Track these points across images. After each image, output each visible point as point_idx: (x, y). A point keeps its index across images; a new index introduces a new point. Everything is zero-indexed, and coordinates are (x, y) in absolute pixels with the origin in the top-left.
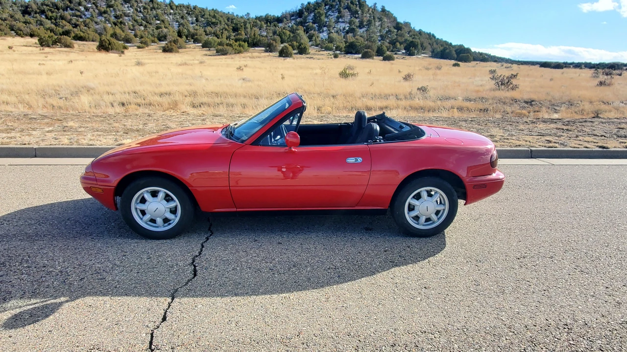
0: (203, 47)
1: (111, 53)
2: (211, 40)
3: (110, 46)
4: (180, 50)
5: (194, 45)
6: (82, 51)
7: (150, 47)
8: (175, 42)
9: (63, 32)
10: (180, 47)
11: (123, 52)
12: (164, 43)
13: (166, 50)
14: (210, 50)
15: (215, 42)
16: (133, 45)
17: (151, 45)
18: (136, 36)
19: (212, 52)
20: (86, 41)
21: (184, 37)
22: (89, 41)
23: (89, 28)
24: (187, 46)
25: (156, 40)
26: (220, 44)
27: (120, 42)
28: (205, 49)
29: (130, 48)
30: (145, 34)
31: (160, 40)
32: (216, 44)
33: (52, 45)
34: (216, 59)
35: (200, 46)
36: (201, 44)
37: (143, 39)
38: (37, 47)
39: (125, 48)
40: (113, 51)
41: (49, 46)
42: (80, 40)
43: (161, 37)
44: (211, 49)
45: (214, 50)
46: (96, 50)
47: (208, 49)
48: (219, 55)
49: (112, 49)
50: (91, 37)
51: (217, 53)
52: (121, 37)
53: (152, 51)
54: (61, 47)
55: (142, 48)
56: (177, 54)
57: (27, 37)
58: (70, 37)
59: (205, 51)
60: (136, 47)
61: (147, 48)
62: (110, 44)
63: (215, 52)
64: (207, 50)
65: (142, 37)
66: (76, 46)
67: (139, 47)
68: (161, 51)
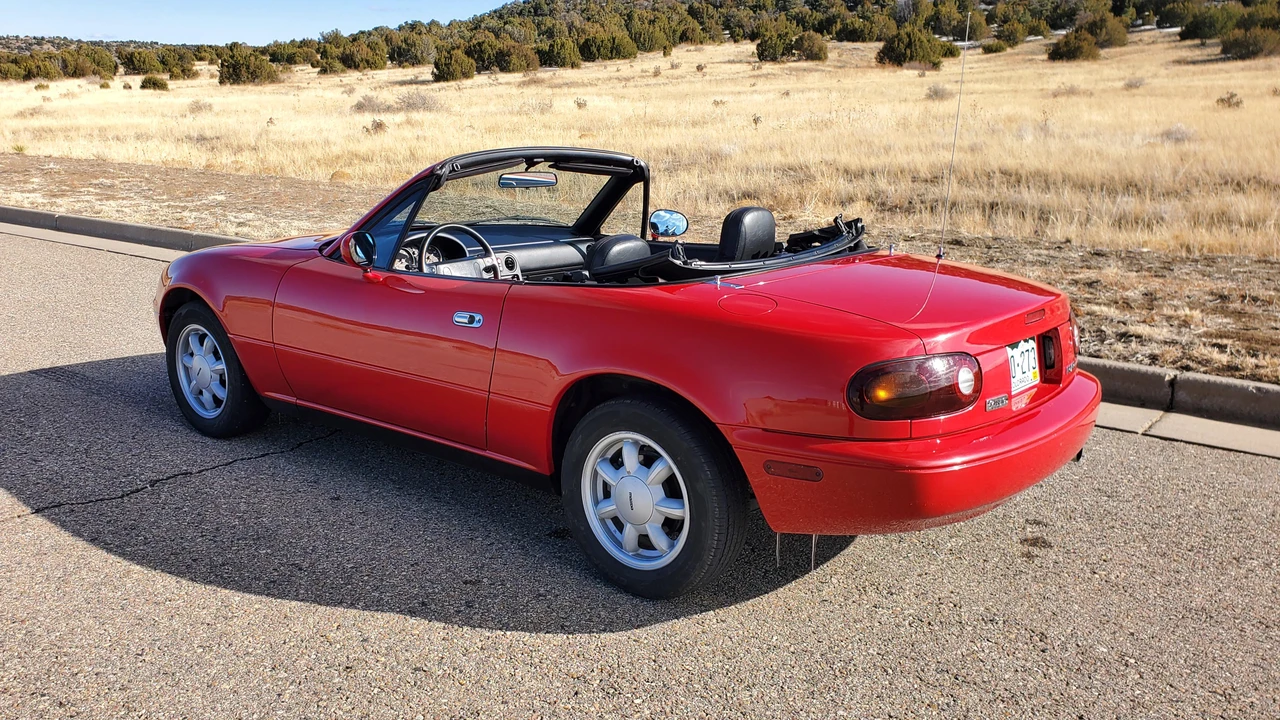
0: (1183, 36)
1: (907, 69)
2: (1219, 15)
3: (908, 52)
4: (1103, 52)
5: (1157, 32)
6: (840, 67)
7: (1019, 48)
8: (1094, 28)
9: (821, 23)
10: (1108, 43)
11: (936, 66)
12: (1064, 32)
13: (1057, 54)
14: (1203, 44)
15: (1230, 18)
16: (978, 43)
17: (1023, 41)
18: (990, 19)
19: (1209, 51)
20: (864, 41)
21: (1132, 11)
22: (871, 40)
23: (883, 6)
24: (1134, 37)
25: (1043, 24)
26: (1245, 23)
27: (944, 39)
28: (1188, 42)
29: (962, 52)
30: (1016, 12)
31: (1055, 26)
32: (1230, 24)
33: (783, 54)
34: (1202, 73)
35: (1174, 34)
36: (1178, 30)
37: (1006, 26)
38: (749, 63)
39: (951, 53)
40: (913, 63)
41: (774, 59)
42: (849, 40)
43: (1061, 17)
44: (1208, 41)
45: (1217, 45)
46: (874, 62)
47: (1197, 41)
48: (1229, 59)
49: (911, 59)
50: (876, 31)
51: (1224, 51)
52: (949, 25)
53: (1020, 57)
54: (799, 60)
55: (995, 51)
56: (1085, 64)
57: (744, 42)
58: (829, 33)
59: (1188, 50)
60: (980, 50)
61: (1009, 50)
62: (909, 45)
63: (1218, 50)
64: (1197, 46)
65: (1005, 20)
66: (833, 55)
67: (988, 50)
68: (1045, 57)
